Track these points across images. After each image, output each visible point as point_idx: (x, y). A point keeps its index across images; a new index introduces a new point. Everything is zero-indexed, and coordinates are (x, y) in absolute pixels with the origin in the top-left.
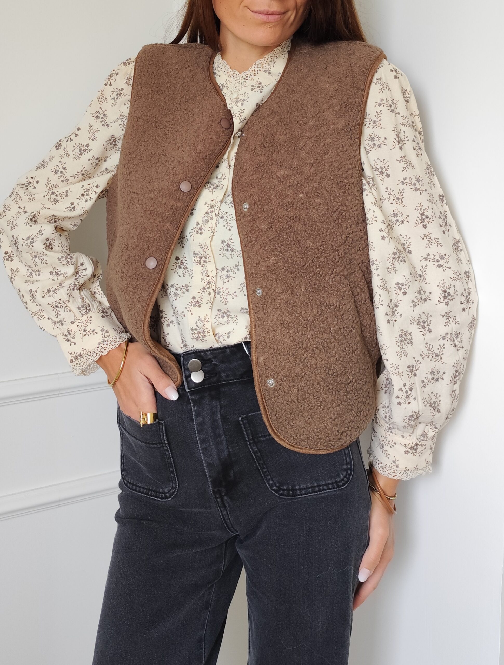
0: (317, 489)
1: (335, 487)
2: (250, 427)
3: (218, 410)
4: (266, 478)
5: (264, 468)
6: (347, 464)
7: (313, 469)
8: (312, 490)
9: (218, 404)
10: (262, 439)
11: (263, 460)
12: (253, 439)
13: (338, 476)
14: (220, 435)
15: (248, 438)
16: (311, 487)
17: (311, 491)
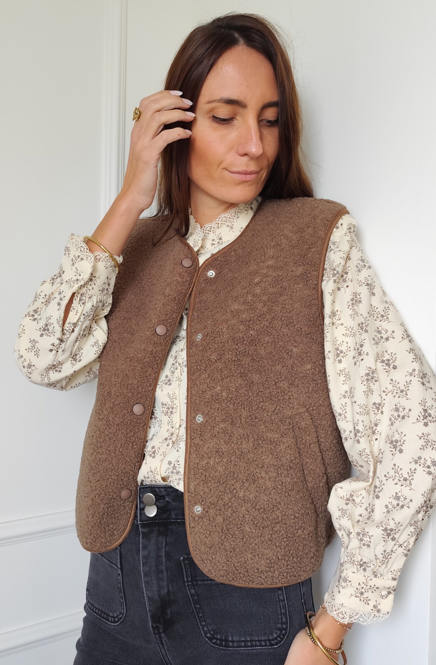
0: (249, 644)
1: (268, 644)
2: (190, 568)
3: (164, 546)
4: (201, 623)
5: (200, 613)
6: (282, 624)
7: (247, 623)
8: (245, 644)
9: (164, 540)
10: (200, 583)
11: (199, 604)
12: (191, 581)
13: (272, 634)
14: (162, 572)
15: (187, 579)
16: (244, 641)
17: (243, 645)
